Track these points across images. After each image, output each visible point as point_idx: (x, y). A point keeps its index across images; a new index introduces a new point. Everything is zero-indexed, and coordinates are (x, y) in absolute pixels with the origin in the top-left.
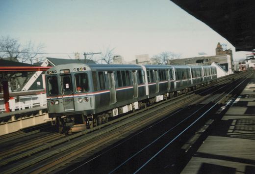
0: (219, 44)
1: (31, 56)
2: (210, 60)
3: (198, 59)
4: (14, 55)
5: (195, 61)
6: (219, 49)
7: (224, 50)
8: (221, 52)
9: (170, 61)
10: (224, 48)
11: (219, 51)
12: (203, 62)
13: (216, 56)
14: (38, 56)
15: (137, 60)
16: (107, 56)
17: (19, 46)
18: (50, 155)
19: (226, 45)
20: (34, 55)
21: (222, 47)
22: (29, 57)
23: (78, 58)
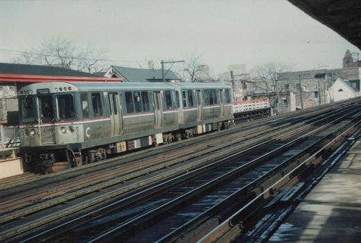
0: (348, 52)
1: (89, 64)
2: (334, 74)
3: (318, 73)
4: (67, 61)
5: (313, 76)
6: (348, 60)
7: (354, 61)
8: (350, 64)
9: (278, 74)
10: (355, 58)
11: (348, 62)
12: (324, 77)
13: (342, 70)
14: (98, 63)
15: (232, 72)
16: (192, 65)
17: (73, 49)
18: (127, 190)
19: (358, 54)
20: (94, 62)
21: (353, 56)
22: (86, 64)
23: (152, 68)
